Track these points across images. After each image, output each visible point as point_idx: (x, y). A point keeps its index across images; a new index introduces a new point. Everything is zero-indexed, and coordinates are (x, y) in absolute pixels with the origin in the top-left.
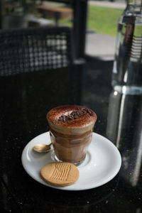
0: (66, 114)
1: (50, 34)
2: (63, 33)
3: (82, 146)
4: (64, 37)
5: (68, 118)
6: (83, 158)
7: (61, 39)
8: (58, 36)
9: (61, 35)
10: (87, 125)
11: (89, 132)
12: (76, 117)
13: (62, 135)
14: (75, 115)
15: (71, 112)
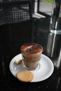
0: (29, 48)
1: (22, 4)
2: (28, 4)
4: (28, 6)
7: (26, 6)
8: (25, 5)
9: (27, 5)
14: (33, 48)
15: (31, 46)
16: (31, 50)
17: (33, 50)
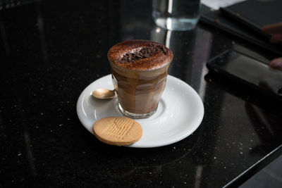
0: (132, 52)
3: (152, 93)
5: (135, 57)
6: (154, 108)
10: (158, 67)
11: (163, 76)
12: (146, 55)
13: (125, 78)
14: (144, 53)
15: (140, 48)
16: (137, 58)
17: (144, 57)
